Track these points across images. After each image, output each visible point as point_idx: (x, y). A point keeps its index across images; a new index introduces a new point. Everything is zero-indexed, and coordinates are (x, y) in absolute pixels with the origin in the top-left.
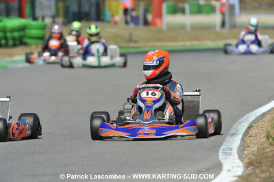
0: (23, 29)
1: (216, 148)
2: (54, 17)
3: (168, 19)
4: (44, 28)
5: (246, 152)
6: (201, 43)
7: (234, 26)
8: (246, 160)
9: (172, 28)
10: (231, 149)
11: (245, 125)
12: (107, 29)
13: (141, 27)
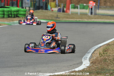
0: (18, 11)
1: (82, 57)
2: (29, 7)
3: (72, 10)
4: (25, 11)
5: (91, 59)
6: (83, 20)
7: (96, 14)
8: (91, 61)
9: (72, 14)
10: (87, 58)
11: (93, 50)
12: (49, 13)
13: (61, 13)
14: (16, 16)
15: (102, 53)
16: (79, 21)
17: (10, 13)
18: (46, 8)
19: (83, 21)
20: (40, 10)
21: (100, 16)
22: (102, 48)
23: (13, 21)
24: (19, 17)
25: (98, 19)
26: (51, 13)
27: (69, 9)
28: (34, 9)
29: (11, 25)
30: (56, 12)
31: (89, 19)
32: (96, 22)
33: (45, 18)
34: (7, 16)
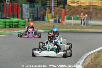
0: (18, 22)
2: (28, 19)
3: (66, 21)
4: (25, 22)
7: (88, 25)
9: (67, 24)
10: (80, 63)
12: (46, 24)
13: (57, 23)
14: (16, 26)
15: (94, 59)
16: (73, 30)
17: (11, 23)
18: (44, 20)
19: (76, 30)
20: (38, 21)
21: (92, 26)
22: (93, 54)
23: (13, 30)
24: (19, 27)
25: (90, 29)
26: (48, 24)
27: (64, 20)
28: (33, 20)
29: (12, 35)
30: (53, 23)
31: (82, 29)
32: (88, 31)
33: (42, 28)
34: (9, 26)
